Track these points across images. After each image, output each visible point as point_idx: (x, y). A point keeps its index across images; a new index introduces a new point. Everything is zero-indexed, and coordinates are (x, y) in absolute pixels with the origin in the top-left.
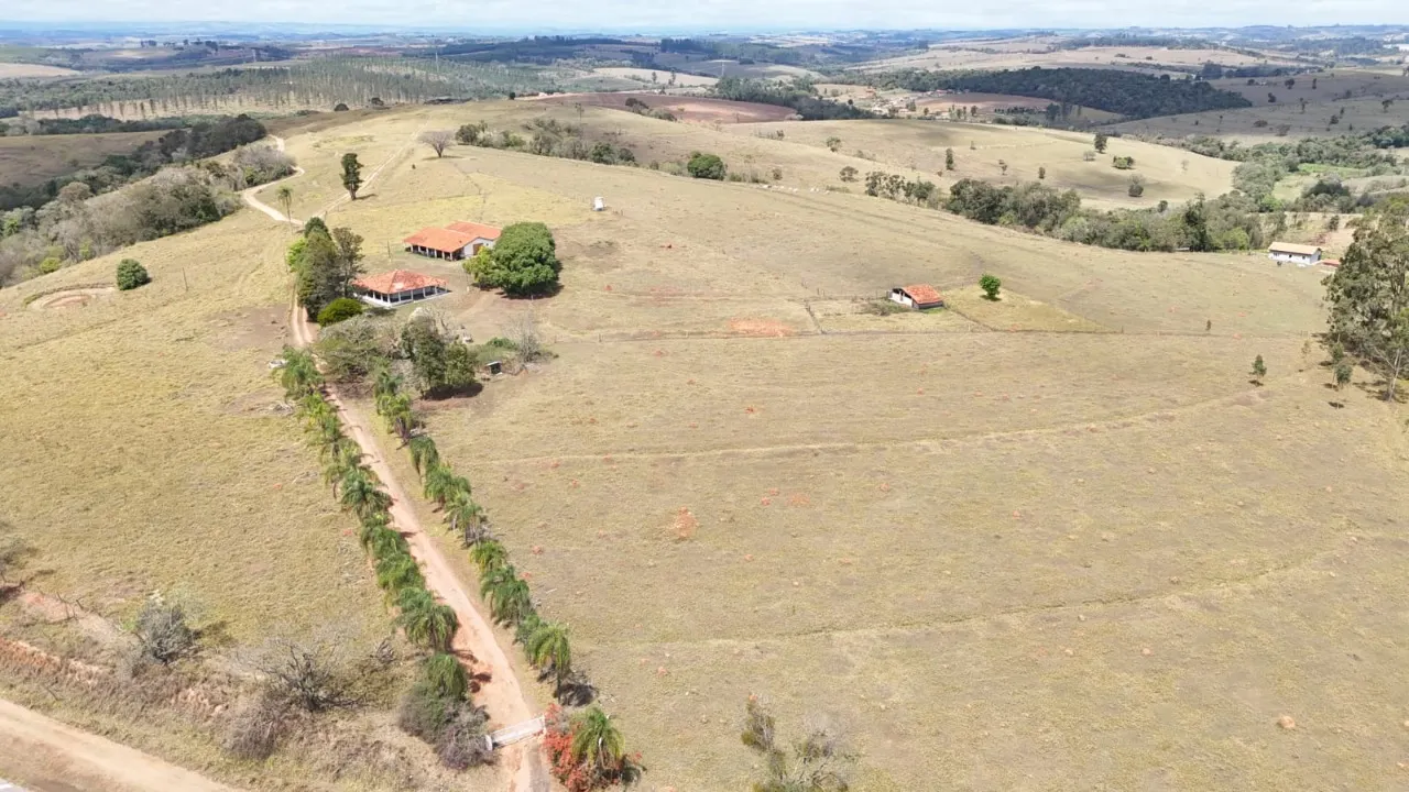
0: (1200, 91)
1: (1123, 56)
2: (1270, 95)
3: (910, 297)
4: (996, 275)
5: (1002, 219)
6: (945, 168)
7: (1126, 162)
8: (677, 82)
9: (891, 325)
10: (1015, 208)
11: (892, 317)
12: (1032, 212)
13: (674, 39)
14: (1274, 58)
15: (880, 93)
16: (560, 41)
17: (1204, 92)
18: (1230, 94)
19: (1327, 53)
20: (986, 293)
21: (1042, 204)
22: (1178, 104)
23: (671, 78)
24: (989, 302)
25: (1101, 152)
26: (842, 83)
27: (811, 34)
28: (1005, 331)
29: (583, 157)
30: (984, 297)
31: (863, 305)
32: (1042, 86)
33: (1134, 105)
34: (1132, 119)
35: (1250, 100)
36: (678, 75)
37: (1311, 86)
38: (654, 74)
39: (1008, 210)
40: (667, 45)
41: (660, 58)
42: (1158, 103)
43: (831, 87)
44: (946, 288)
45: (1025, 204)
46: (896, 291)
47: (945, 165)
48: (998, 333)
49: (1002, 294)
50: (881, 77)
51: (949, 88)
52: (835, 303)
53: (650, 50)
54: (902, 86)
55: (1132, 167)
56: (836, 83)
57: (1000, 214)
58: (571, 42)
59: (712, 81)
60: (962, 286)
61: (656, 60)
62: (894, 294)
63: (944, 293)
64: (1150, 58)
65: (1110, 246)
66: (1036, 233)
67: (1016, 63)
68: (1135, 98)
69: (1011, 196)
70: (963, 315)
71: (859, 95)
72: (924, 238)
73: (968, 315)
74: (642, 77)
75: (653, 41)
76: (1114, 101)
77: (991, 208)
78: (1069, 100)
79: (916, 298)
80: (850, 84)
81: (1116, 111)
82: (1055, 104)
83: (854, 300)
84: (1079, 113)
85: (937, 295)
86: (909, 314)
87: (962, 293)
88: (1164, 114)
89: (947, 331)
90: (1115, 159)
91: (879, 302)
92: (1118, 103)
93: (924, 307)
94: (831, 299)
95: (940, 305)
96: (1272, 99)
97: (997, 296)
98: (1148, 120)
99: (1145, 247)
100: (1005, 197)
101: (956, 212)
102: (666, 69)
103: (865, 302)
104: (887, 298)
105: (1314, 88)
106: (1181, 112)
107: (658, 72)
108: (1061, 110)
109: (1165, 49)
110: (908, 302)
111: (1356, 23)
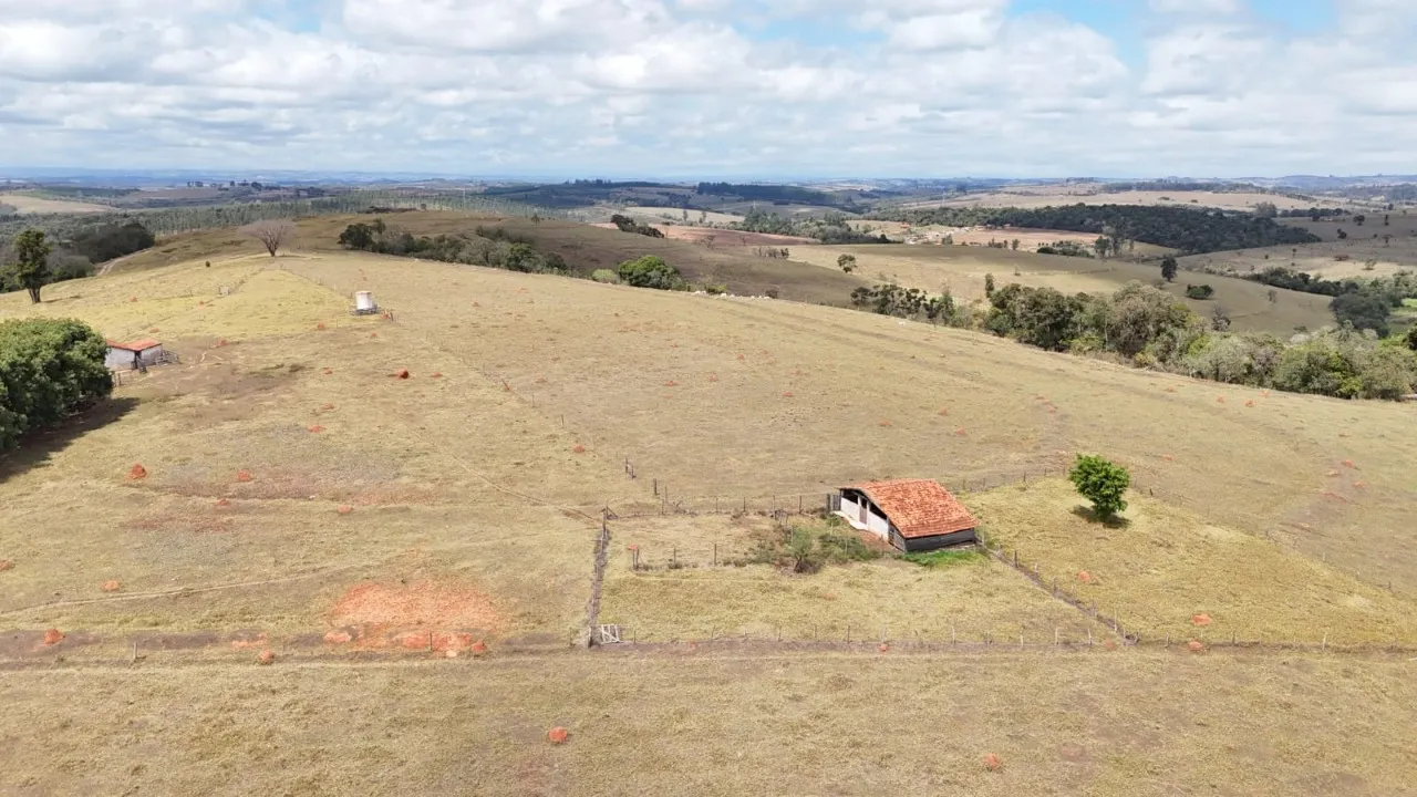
0: (1262, 226)
1: (1167, 199)
2: (1339, 231)
3: (883, 516)
4: (1116, 456)
5: (1077, 342)
6: (985, 296)
7: (1202, 291)
8: (707, 221)
9: (815, 610)
10: (1098, 324)
11: (830, 577)
12: (1127, 332)
13: (712, 182)
14: (1325, 202)
15: (914, 228)
16: (599, 183)
17: (1267, 228)
18: (1295, 229)
19: (1378, 199)
20: (1088, 504)
21: (1144, 317)
22: (1241, 239)
23: (702, 216)
24: (1099, 529)
25: (1169, 280)
26: (876, 219)
27: (851, 181)
28: (1171, 645)
29: (497, 264)
30: (1081, 512)
31: (757, 535)
32: (1088, 221)
33: (1191, 240)
34: (1190, 254)
35: (1319, 236)
36: (708, 214)
37: (1383, 221)
38: (685, 213)
39: (1086, 327)
40: (704, 188)
41: (696, 199)
42: (1218, 239)
43: (862, 223)
44: (983, 485)
45: (1116, 319)
46: (852, 495)
47: (984, 292)
48: (1151, 654)
49: (1132, 508)
50: (916, 212)
51: (989, 222)
52: (683, 522)
53: (688, 192)
54: (938, 222)
55: (1210, 296)
56: (869, 219)
57: (1073, 336)
58: (610, 185)
59: (741, 219)
60: (1024, 480)
61: (691, 202)
62: (844, 502)
63: (978, 500)
64: (1195, 201)
65: (1279, 387)
66: (1140, 365)
67: (1057, 203)
68: (1191, 233)
69: (1090, 308)
70: (1035, 577)
71: (893, 230)
72: (942, 368)
73: (1048, 578)
74: (673, 216)
75: (692, 185)
76: (1169, 235)
77: (1057, 326)
78: (1118, 236)
79: (901, 521)
80: (883, 220)
81: (1172, 246)
82: (1105, 238)
83: (737, 518)
84: (1132, 247)
85: (958, 511)
86: (879, 567)
87: (1024, 500)
88: (1226, 249)
89: (989, 642)
90: (1189, 288)
91: (804, 523)
92: (1173, 237)
93: (922, 547)
94: (678, 511)
95: (966, 538)
96: (1343, 236)
97: (1119, 514)
98: (1208, 255)
99: (1353, 391)
100: (1081, 309)
101: (1000, 332)
102: (699, 209)
103: (766, 525)
104: (827, 512)
105: (1387, 224)
106: (1244, 247)
107: (689, 212)
108: (1111, 244)
109: (1210, 193)
110: (878, 527)
111: (1399, 173)
